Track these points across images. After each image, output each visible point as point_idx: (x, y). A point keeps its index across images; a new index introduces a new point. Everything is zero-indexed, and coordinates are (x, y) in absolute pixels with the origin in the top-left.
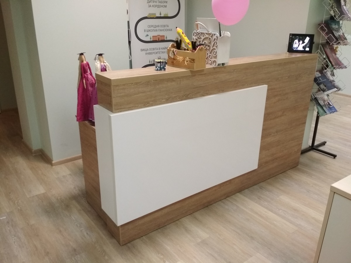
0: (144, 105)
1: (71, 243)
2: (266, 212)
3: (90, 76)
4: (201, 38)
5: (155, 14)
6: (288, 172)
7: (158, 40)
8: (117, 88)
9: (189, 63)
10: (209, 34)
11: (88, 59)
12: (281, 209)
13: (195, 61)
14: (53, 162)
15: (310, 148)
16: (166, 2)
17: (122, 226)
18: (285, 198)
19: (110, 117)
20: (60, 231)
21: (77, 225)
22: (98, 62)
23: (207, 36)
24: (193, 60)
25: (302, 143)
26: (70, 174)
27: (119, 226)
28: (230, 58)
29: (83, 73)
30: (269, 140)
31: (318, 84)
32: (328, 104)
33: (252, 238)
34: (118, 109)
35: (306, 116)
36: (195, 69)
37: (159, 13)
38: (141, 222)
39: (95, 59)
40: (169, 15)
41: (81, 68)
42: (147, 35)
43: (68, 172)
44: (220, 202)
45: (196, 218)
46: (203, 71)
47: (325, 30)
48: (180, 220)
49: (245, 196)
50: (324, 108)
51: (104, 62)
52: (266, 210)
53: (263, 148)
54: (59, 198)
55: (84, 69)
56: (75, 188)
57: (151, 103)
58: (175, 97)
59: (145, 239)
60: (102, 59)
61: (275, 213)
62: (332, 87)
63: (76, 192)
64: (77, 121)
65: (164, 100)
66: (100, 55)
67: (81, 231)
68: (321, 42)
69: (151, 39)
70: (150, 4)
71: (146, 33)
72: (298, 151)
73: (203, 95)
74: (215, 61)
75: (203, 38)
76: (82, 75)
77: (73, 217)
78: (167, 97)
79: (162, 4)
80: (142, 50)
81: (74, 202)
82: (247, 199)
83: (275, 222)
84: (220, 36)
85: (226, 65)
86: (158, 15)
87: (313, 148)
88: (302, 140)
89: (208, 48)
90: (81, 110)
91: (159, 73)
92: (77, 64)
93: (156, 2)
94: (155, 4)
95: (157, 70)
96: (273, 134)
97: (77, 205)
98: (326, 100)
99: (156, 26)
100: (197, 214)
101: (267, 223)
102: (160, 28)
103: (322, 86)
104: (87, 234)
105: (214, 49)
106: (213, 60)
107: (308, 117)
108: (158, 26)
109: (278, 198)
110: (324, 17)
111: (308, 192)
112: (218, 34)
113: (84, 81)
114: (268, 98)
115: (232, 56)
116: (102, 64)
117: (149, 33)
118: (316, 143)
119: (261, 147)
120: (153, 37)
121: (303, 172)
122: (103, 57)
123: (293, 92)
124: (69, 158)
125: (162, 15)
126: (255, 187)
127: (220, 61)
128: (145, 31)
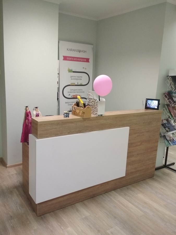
0: (55, 135)
1: (10, 213)
2: (127, 203)
3: (30, 118)
4: (90, 101)
5: (75, 83)
6: (147, 180)
7: (76, 97)
8: (41, 126)
9: (82, 114)
10: (94, 99)
11: (30, 109)
12: (137, 202)
13: (85, 113)
14: (7, 166)
15: (164, 166)
16: (82, 77)
17: (39, 204)
18: (140, 196)
19: (36, 141)
20: (5, 206)
21: (15, 203)
22: (35, 111)
23: (93, 100)
24: (84, 113)
25: (155, 163)
26: (16, 174)
27: (37, 204)
28: (105, 111)
29: (27, 117)
30: (133, 159)
31: (165, 127)
32: (172, 139)
33: (115, 217)
34: (40, 137)
35: (157, 146)
36: (85, 117)
37: (77, 83)
38: (50, 203)
39: (34, 110)
40: (83, 84)
41: (26, 114)
42: (70, 95)
43: (15, 172)
44: (101, 196)
45: (84, 204)
46: (90, 118)
47: (167, 97)
48: (75, 204)
49: (117, 193)
50: (170, 142)
51: (38, 111)
52: (127, 202)
53: (128, 164)
54: (7, 187)
55: (27, 115)
56: (17, 182)
57: (59, 134)
58: (74, 131)
59: (52, 214)
60: (37, 110)
61: (132, 204)
62: (173, 130)
63: (18, 184)
64: (21, 142)
65: (67, 133)
66: (36, 108)
67: (17, 206)
68: (166, 103)
69: (71, 97)
70: (72, 78)
71: (69, 94)
72: (153, 167)
73: (90, 131)
74: (96, 113)
75: (91, 101)
76: (26, 118)
77: (13, 198)
78: (69, 131)
79: (79, 78)
80: (66, 103)
81: (15, 190)
82: (117, 194)
83: (131, 209)
84: (100, 100)
85: (103, 116)
86: (76, 84)
87: (165, 166)
88: (156, 161)
89: (94, 106)
90: (23, 136)
91: (66, 118)
92: (24, 111)
93: (76, 77)
94: (75, 78)
95: (65, 117)
96: (135, 156)
97: (17, 192)
98: (171, 137)
99: (75, 90)
100: (85, 202)
101: (127, 210)
102: (77, 91)
103: (167, 129)
104: (20, 208)
105: (96, 107)
106: (96, 112)
107: (158, 146)
108: (76, 90)
109: (136, 196)
110: (167, 90)
111: (156, 193)
112: (98, 100)
113: (27, 121)
114: (130, 135)
115: (106, 110)
116: (37, 112)
117: (70, 94)
118: (168, 163)
119: (127, 163)
120: (73, 95)
121: (156, 180)
122: (37, 109)
123: (147, 131)
124: (17, 164)
125: (79, 84)
126: (124, 188)
127: (99, 113)
128: (68, 92)
